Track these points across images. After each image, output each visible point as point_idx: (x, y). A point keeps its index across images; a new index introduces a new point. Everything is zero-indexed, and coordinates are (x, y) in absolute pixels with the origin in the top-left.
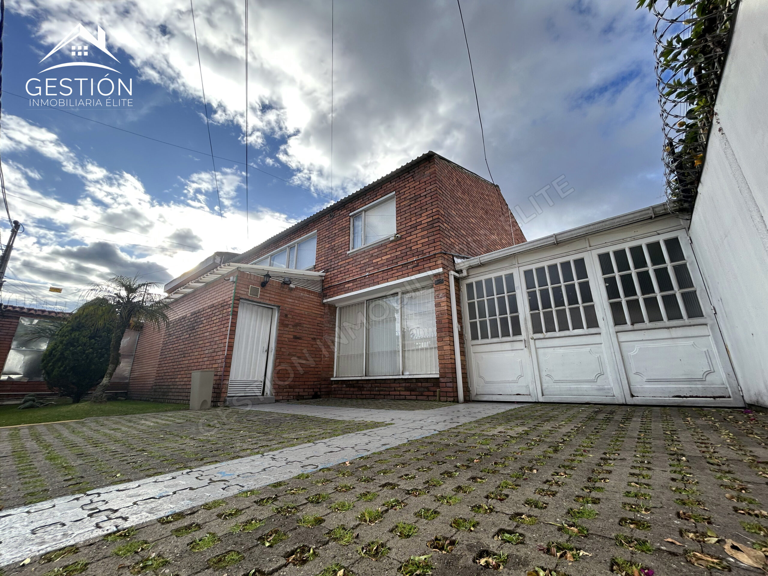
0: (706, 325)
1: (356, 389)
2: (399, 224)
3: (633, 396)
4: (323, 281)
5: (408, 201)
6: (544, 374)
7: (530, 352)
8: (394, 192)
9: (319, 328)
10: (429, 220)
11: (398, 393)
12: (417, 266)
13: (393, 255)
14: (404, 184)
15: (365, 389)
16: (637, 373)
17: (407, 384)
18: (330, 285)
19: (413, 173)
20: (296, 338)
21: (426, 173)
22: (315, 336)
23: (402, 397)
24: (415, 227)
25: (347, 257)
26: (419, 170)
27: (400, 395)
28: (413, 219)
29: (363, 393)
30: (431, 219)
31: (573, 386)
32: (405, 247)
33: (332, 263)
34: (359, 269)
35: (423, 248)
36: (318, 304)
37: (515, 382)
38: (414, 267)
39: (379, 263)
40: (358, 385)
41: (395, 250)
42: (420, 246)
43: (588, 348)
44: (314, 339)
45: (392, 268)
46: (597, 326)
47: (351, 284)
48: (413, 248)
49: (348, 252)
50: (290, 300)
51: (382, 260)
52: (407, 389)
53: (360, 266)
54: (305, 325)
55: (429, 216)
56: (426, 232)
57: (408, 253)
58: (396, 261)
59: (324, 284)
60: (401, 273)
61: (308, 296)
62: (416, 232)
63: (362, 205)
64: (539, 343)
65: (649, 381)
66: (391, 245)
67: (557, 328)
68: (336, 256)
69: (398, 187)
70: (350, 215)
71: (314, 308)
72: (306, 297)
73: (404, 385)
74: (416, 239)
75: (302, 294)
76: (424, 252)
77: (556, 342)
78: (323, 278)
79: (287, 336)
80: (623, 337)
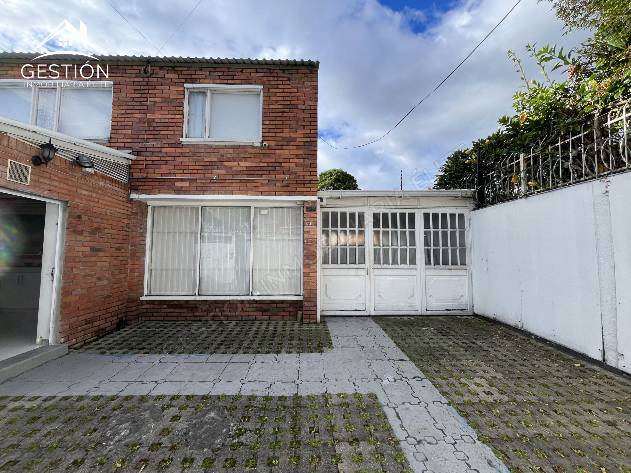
0: (466, 269)
1: (186, 310)
2: (266, 129)
3: (427, 310)
4: (130, 166)
5: (281, 107)
6: (377, 294)
7: (370, 279)
8: (261, 87)
9: (124, 233)
10: (305, 140)
11: (247, 314)
12: (288, 186)
13: (255, 164)
14: (276, 83)
15: (200, 310)
16: (430, 296)
17: (259, 305)
18: (145, 175)
19: (289, 75)
20: (93, 250)
21: (306, 83)
22: (120, 245)
23: (251, 318)
24: (288, 140)
25: (179, 145)
26: (298, 75)
27: (249, 316)
28: (285, 131)
29: (196, 314)
30: (309, 140)
31: (395, 304)
32: (273, 160)
33: (148, 145)
34: (201, 168)
35: (297, 169)
36: (124, 199)
37: (355, 300)
38: (283, 186)
39: (234, 168)
40: (189, 305)
41: (259, 160)
42: (294, 165)
43: (407, 278)
44: (118, 249)
45: (254, 180)
46: (415, 264)
47: (187, 184)
48: (284, 165)
49: (182, 139)
50: (85, 193)
51: (239, 166)
52: (258, 310)
53: (202, 163)
54: (107, 231)
55: (306, 135)
56: (301, 152)
57: (277, 169)
58: (259, 172)
59: (132, 171)
60: (266, 189)
61: (110, 186)
62: (289, 147)
63: (208, 81)
64: (377, 272)
65: (436, 301)
66: (253, 151)
67: (391, 262)
68: (155, 137)
69: (267, 82)
70: (185, 85)
71: (118, 206)
72: (109, 188)
73: (255, 306)
74: (289, 156)
75: (102, 184)
76: (298, 173)
77: (388, 272)
78: (130, 162)
79: (81, 249)
80: (429, 272)
